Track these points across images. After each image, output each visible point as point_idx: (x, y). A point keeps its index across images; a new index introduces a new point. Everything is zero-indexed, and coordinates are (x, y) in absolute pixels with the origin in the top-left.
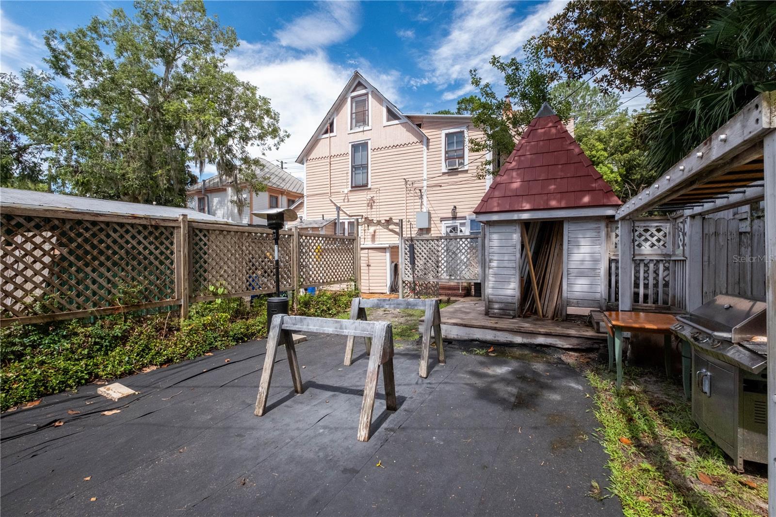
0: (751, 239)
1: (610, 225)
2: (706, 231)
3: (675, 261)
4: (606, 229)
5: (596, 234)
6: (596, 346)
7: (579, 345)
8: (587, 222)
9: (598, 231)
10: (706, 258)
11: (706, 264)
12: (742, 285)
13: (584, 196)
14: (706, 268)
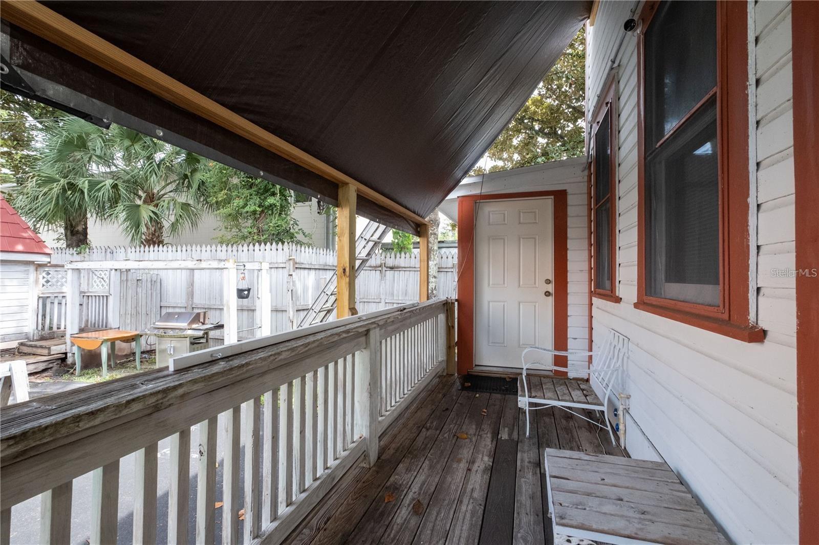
0: (142, 283)
1: (39, 269)
2: (122, 279)
3: (88, 296)
4: (35, 272)
5: (25, 275)
6: (51, 365)
7: (36, 369)
8: (16, 265)
9: (26, 273)
10: (122, 295)
11: (122, 298)
12: (137, 308)
13: (17, 243)
14: (122, 300)
